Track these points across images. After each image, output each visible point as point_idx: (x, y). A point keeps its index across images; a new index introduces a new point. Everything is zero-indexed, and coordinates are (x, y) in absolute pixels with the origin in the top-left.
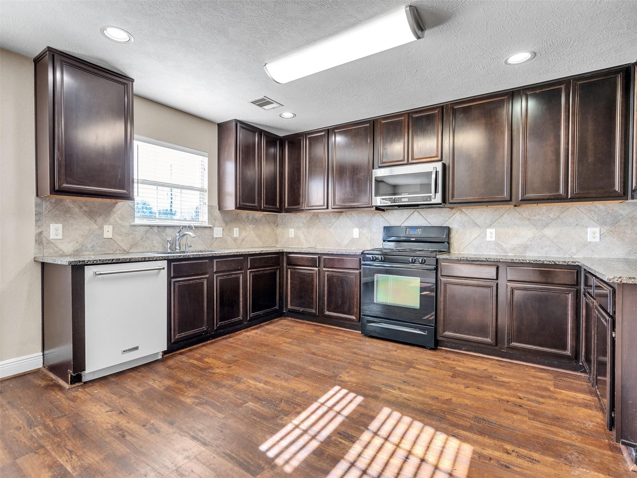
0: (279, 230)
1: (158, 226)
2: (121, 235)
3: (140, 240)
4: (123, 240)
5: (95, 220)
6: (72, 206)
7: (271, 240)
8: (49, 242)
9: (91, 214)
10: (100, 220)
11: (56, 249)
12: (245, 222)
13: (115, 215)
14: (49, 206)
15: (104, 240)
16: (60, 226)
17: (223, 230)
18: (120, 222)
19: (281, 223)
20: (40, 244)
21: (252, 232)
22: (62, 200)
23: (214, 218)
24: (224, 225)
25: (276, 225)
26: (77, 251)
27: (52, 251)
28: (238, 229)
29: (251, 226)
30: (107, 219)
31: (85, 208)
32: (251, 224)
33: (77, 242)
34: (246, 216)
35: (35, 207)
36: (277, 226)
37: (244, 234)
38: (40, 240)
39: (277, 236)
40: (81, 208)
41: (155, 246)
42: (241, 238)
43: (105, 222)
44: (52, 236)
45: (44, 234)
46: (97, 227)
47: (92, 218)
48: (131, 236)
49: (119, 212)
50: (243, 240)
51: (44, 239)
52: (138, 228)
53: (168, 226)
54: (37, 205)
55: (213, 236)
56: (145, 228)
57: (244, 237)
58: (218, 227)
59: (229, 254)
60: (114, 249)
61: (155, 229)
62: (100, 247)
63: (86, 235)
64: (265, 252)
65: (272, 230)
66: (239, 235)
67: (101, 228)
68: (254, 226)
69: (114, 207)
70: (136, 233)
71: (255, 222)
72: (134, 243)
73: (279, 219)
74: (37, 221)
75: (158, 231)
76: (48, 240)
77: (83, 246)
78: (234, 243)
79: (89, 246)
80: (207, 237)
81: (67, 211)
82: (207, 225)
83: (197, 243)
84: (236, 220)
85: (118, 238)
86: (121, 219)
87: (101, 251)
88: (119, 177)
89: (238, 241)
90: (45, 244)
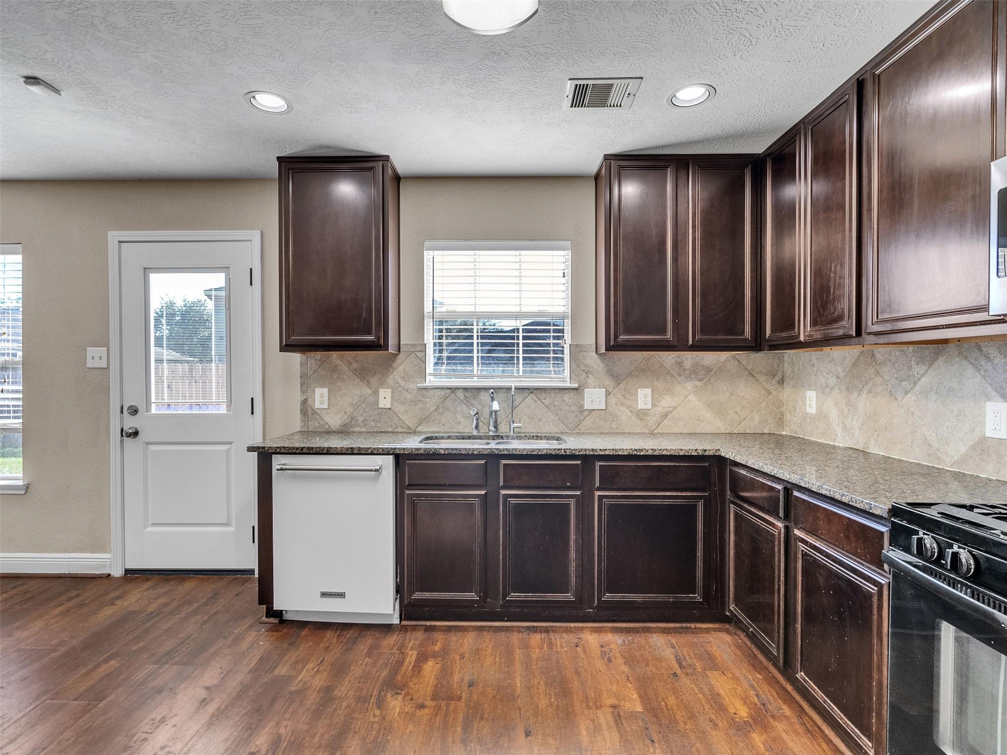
0: (786, 393)
1: (466, 389)
2: (404, 403)
3: (434, 411)
4: (406, 411)
5: (368, 382)
6: (340, 362)
7: (757, 417)
8: (314, 412)
9: (363, 374)
10: (374, 381)
11: (322, 422)
12: (672, 376)
13: (395, 373)
14: (314, 365)
15: (380, 411)
16: (325, 391)
17: (608, 393)
18: (402, 383)
19: (791, 375)
20: (304, 415)
21: (692, 397)
22: (328, 357)
23: (583, 371)
24: (609, 383)
25: (777, 379)
26: (345, 425)
27: (317, 425)
28: (648, 391)
29: (689, 385)
30: (384, 379)
31: (355, 365)
32: (689, 378)
33: (345, 413)
34: (673, 361)
35: (300, 367)
36: (782, 382)
37: (667, 402)
38: (306, 410)
39: (779, 407)
40: (350, 364)
41: (459, 423)
42: (659, 410)
43: (382, 383)
44: (317, 405)
45: (309, 402)
46: (370, 392)
47: (364, 378)
48: (420, 405)
49: (401, 368)
50: (665, 415)
51: (309, 408)
52: (431, 392)
53: (483, 388)
54: (302, 364)
55: (582, 406)
56: (443, 393)
57: (668, 409)
58: (595, 388)
59: (535, 453)
60: (394, 425)
61: (460, 394)
62: (374, 420)
63: (357, 403)
64: (650, 453)
65: (764, 392)
66: (653, 405)
67: (376, 393)
68: (698, 383)
69: (394, 361)
70: (428, 400)
71: (706, 374)
72: (424, 417)
73: (786, 365)
74: (302, 385)
75: (465, 397)
76: (313, 410)
77: (352, 418)
78: (638, 421)
79: (361, 419)
80: (567, 408)
81: (335, 369)
82: (568, 385)
84: (643, 371)
85: (399, 408)
86: (403, 378)
87: (376, 426)
88: (364, 316)
89: (649, 418)
90: (310, 414)
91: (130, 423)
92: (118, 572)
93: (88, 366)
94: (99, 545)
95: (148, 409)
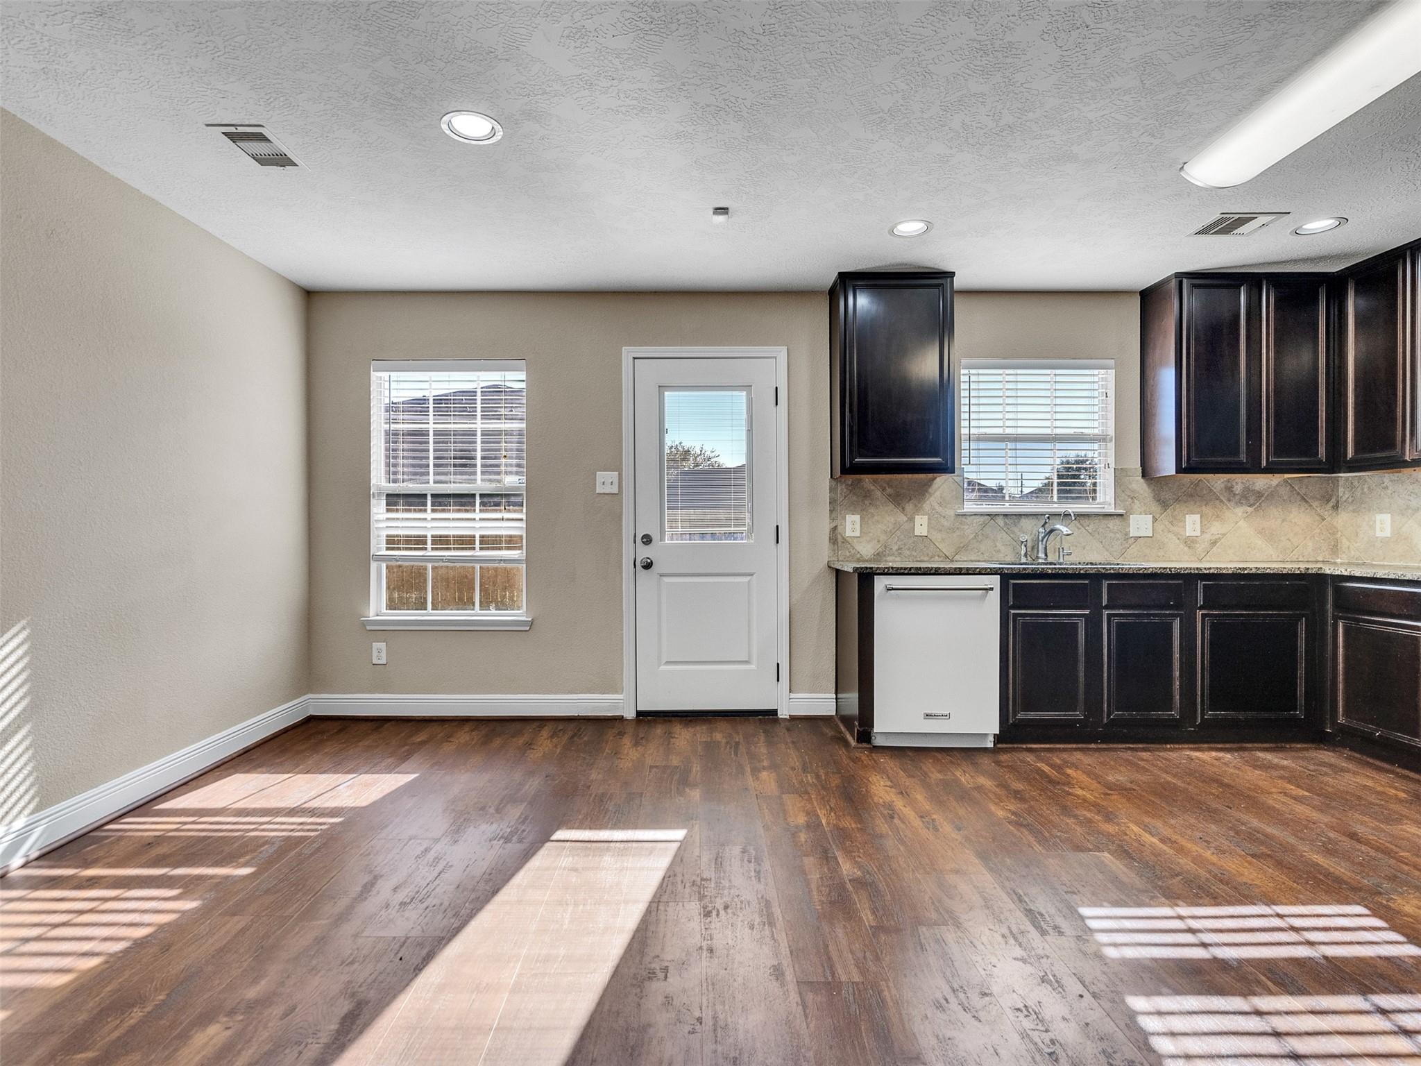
0: (1343, 519)
1: (1006, 515)
2: (941, 531)
3: (973, 539)
4: (943, 539)
5: (903, 508)
6: (873, 488)
7: (1310, 544)
8: (845, 541)
9: (898, 499)
10: (909, 507)
11: (853, 552)
12: (1221, 501)
13: (932, 499)
14: (845, 490)
15: (916, 539)
16: (857, 518)
17: (1155, 520)
18: (939, 509)
19: (1350, 500)
20: (834, 544)
21: (1242, 523)
22: (860, 481)
23: (1129, 496)
24: (1155, 508)
25: (1331, 504)
26: (878, 554)
27: (848, 554)
28: (1197, 517)
29: (1240, 511)
30: (919, 505)
31: (889, 490)
32: (1239, 503)
33: (879, 541)
34: (1223, 486)
35: (830, 492)
36: (1336, 507)
37: (1216, 528)
38: (835, 538)
39: (1334, 534)
40: (884, 489)
41: (999, 551)
42: (1207, 537)
43: (918, 510)
44: (848, 533)
45: (840, 529)
46: (905, 519)
47: (899, 504)
48: (958, 533)
49: (938, 493)
50: (1214, 543)
51: (839, 537)
52: (970, 519)
53: (1024, 515)
54: (831, 490)
55: (1127, 534)
56: (982, 519)
57: (1217, 536)
58: (1141, 514)
60: (930, 554)
61: (1000, 521)
62: (909, 549)
63: (891, 531)
65: (1318, 518)
66: (1202, 532)
67: (912, 520)
68: (1250, 510)
69: (930, 486)
70: (967, 527)
71: (1255, 499)
72: (962, 545)
73: (1341, 490)
74: (831, 511)
75: (1006, 524)
76: (843, 538)
77: (885, 547)
78: (1186, 548)
79: (895, 548)
80: (1112, 535)
81: (867, 495)
82: (1111, 510)
83: (1087, 548)
84: (1191, 496)
85: (936, 536)
86: (940, 504)
87: (910, 556)
88: (930, 437)
89: (1198, 546)
90: (840, 543)
91: (644, 552)
92: (630, 714)
93: (598, 491)
94: (612, 686)
95: (662, 539)
